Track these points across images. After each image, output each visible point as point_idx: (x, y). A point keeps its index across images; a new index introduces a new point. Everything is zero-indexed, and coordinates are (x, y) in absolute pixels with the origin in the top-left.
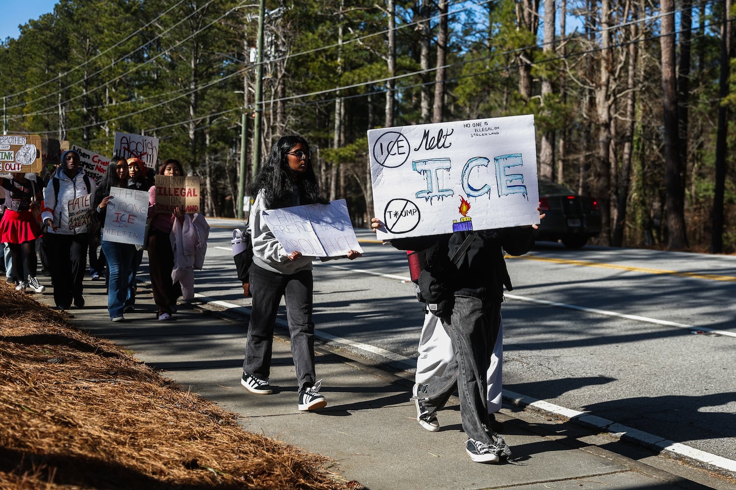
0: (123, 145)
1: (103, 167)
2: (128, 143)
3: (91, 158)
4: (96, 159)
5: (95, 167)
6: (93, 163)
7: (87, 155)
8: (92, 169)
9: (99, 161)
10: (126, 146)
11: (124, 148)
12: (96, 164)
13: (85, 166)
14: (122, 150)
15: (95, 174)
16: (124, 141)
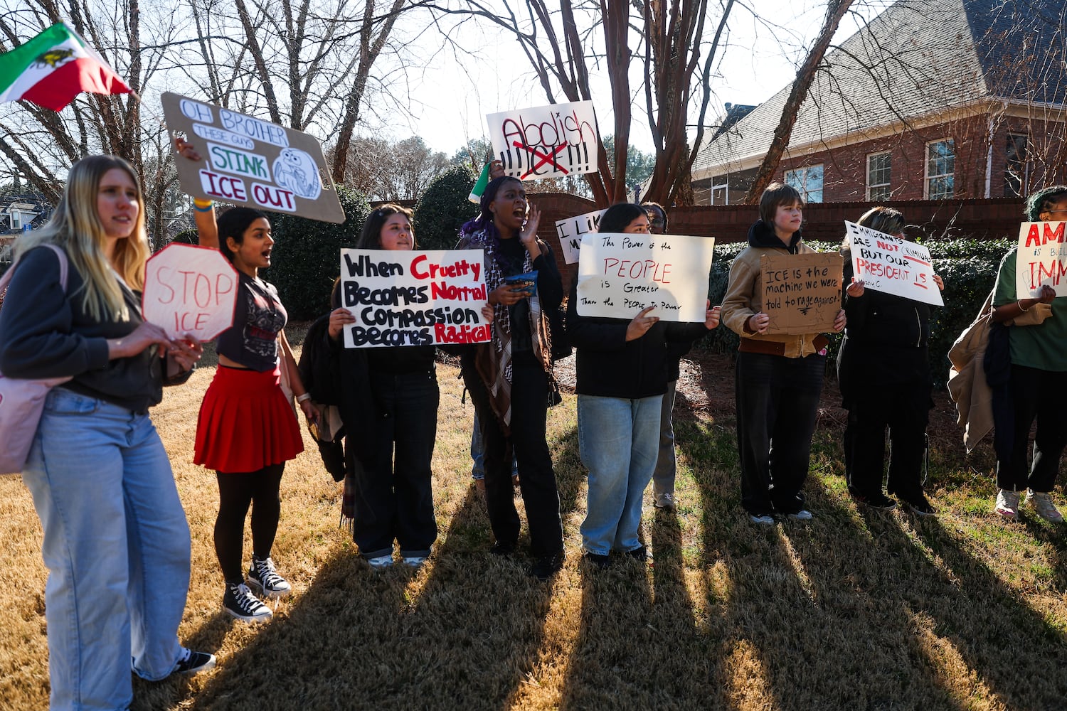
0: (511, 139)
1: (450, 282)
2: (520, 132)
3: (407, 270)
4: (422, 268)
5: (428, 293)
6: (418, 284)
7: (392, 267)
8: (424, 299)
9: (433, 268)
10: (518, 139)
11: (515, 143)
12: (427, 282)
13: (401, 299)
14: (513, 149)
15: (439, 312)
16: (511, 128)
